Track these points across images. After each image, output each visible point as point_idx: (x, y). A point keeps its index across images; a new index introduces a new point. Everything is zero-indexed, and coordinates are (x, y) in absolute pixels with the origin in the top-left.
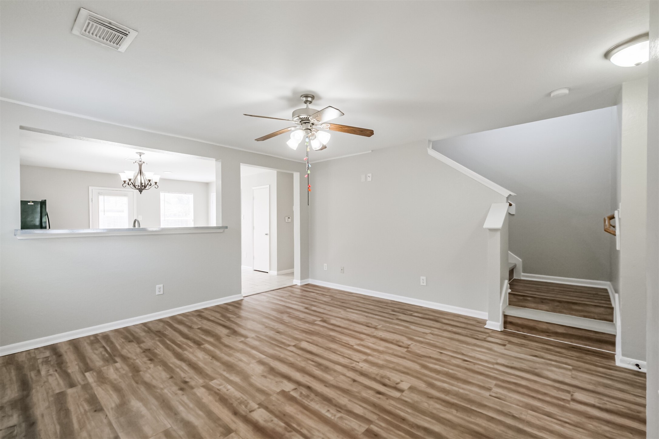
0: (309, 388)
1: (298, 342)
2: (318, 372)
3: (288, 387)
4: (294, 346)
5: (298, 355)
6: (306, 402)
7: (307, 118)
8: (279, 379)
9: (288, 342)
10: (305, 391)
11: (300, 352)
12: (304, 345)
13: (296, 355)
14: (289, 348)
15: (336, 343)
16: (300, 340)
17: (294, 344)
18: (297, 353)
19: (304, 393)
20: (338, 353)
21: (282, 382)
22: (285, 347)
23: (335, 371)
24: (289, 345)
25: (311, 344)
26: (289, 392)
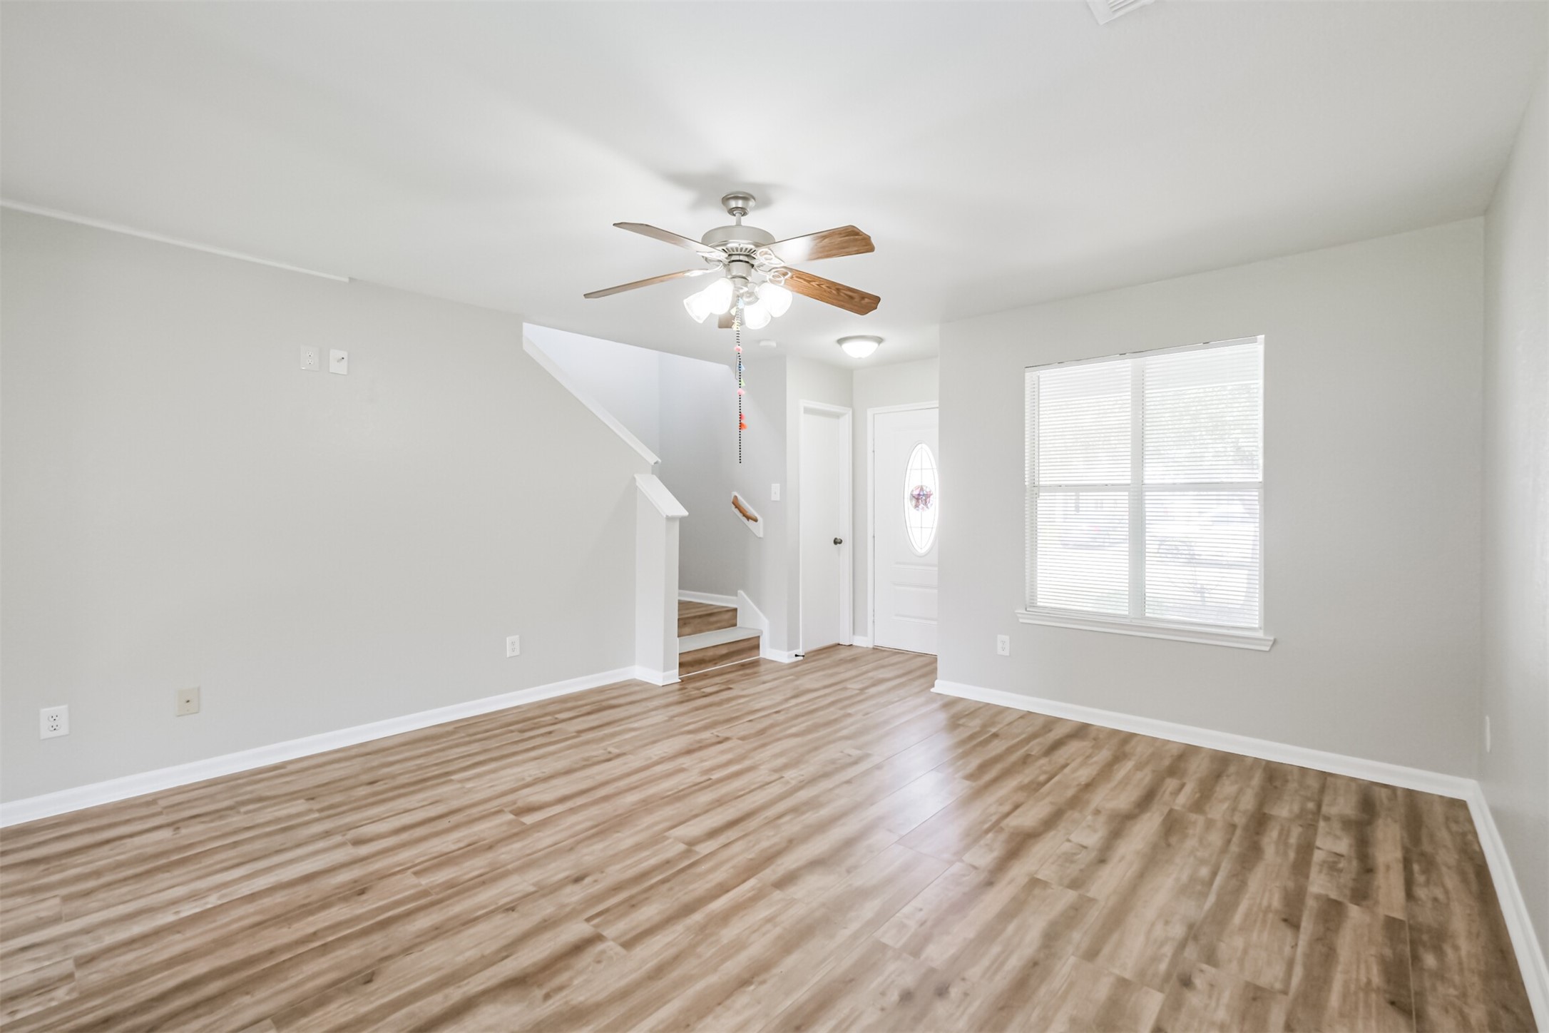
7: (739, 250)
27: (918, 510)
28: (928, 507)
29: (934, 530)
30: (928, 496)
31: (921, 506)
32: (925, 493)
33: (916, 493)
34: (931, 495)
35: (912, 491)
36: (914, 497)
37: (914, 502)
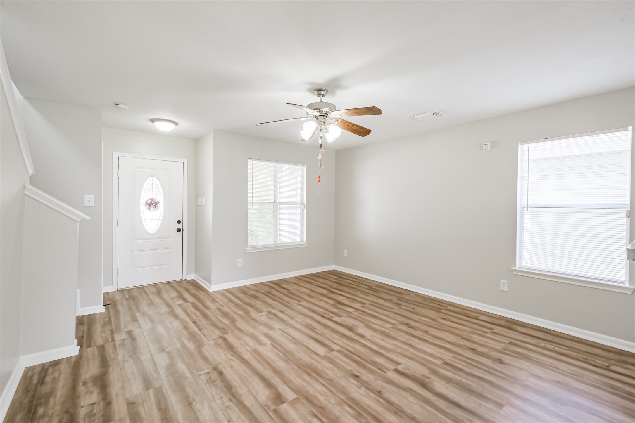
0: (323, 317)
1: (328, 355)
2: (315, 325)
3: (336, 319)
4: (333, 350)
5: (329, 340)
6: (326, 312)
8: (344, 323)
9: (340, 356)
10: (326, 316)
11: (327, 342)
12: (321, 351)
13: (331, 339)
14: (338, 348)
15: (285, 349)
16: (325, 358)
17: (333, 353)
18: (330, 342)
19: (327, 315)
20: (290, 338)
21: (341, 321)
22: (343, 350)
23: (302, 325)
24: (338, 351)
25: (314, 350)
26: (336, 316)
27: (150, 211)
28: (156, 209)
29: (160, 221)
30: (157, 203)
31: (152, 209)
32: (155, 202)
33: (149, 202)
34: (158, 203)
35: (147, 201)
36: (148, 204)
37: (148, 206)
